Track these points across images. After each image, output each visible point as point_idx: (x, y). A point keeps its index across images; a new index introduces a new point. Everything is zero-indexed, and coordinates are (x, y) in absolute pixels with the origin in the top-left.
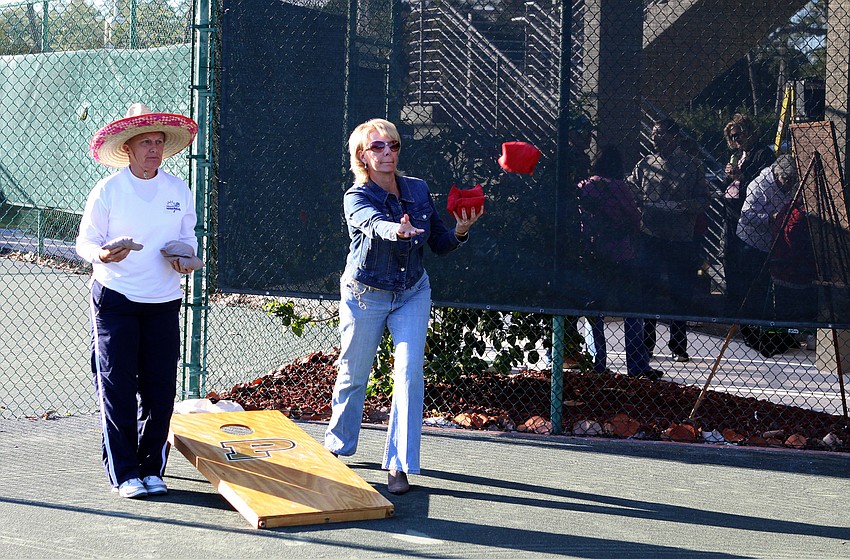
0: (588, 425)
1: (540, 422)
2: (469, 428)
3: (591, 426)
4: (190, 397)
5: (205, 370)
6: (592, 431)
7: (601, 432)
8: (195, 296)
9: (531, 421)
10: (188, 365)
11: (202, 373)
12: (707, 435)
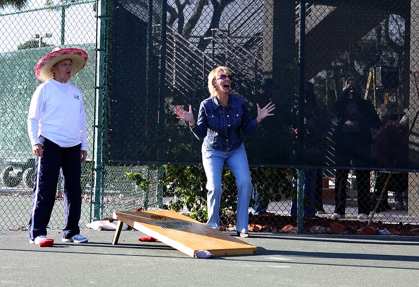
0: (317, 229)
1: (291, 228)
2: (252, 232)
3: (319, 229)
4: (94, 220)
5: (103, 205)
6: (319, 231)
7: (324, 232)
8: (97, 164)
9: (286, 227)
10: (93, 203)
11: (101, 207)
12: (382, 231)
